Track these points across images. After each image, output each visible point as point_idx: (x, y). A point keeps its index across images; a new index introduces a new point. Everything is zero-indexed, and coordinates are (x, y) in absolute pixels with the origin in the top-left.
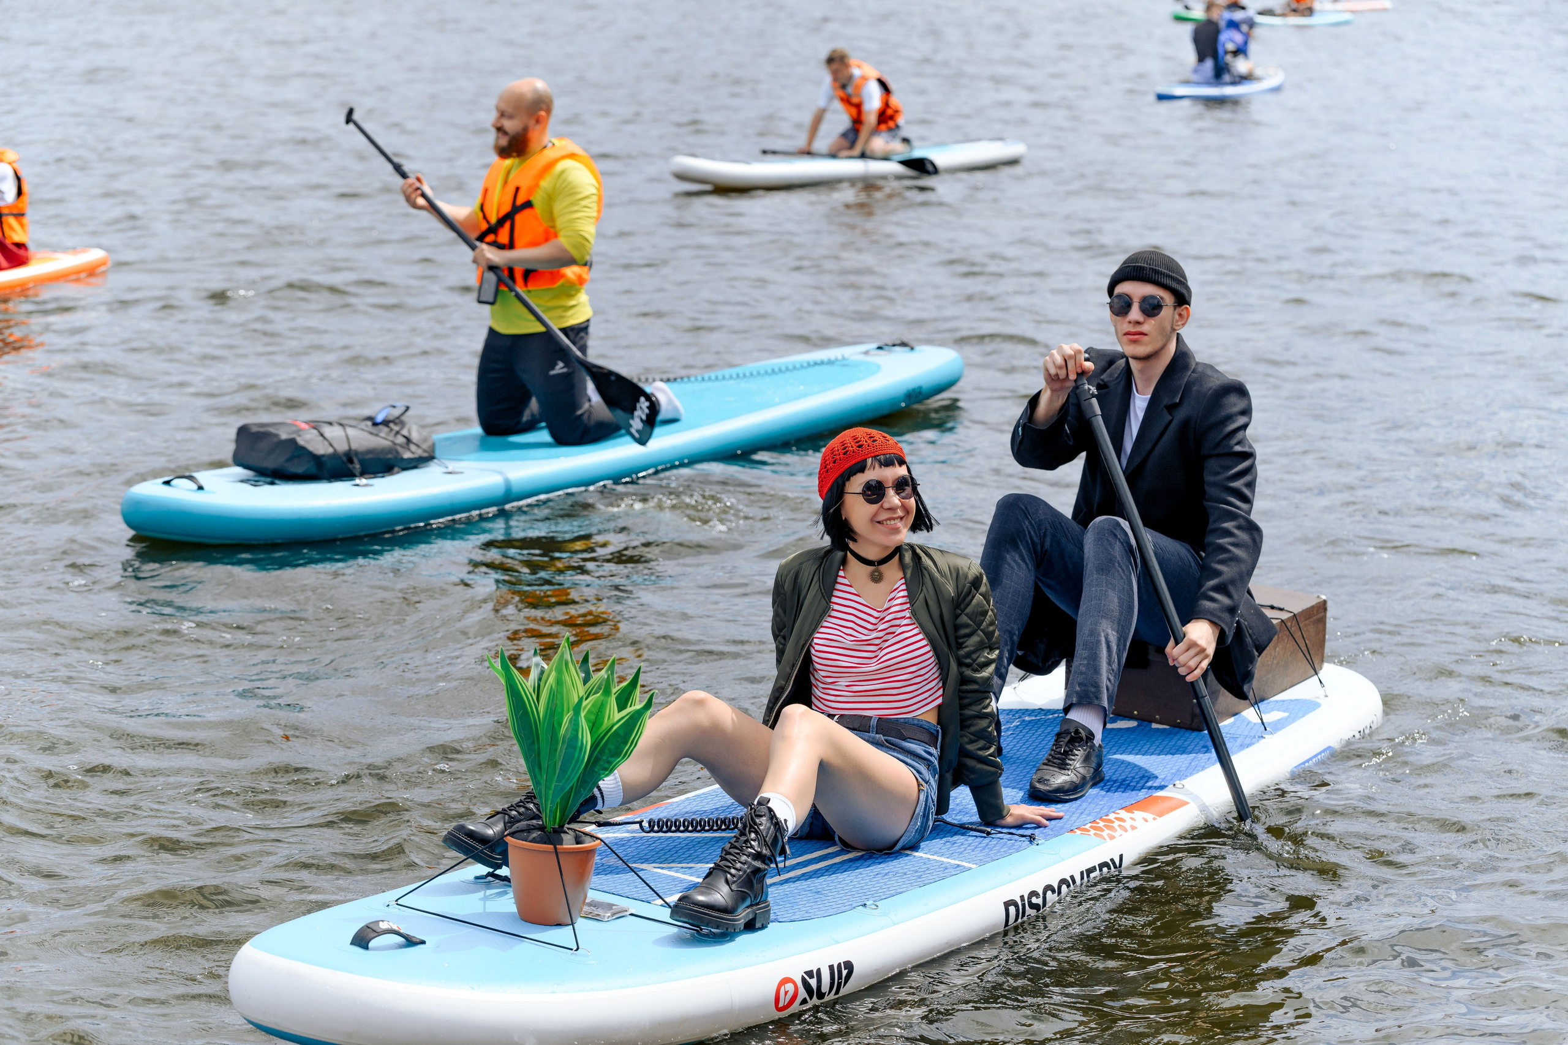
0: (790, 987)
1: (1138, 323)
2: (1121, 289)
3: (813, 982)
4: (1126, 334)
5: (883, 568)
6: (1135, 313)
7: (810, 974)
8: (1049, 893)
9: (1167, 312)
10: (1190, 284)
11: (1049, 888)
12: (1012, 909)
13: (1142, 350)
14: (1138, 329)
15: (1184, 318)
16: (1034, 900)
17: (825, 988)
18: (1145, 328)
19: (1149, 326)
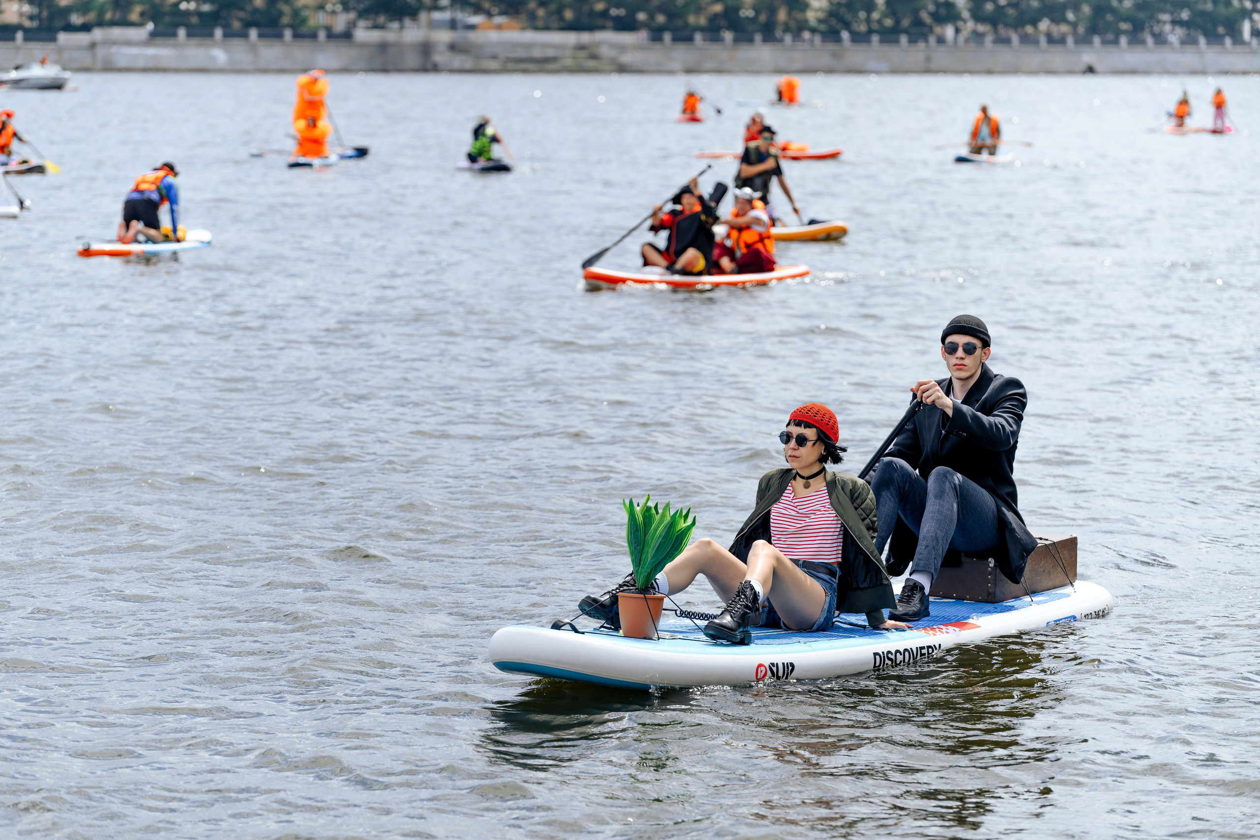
0: (763, 668)
1: (962, 359)
2: (949, 339)
3: (774, 669)
4: (955, 365)
5: (811, 481)
6: (960, 353)
7: (773, 664)
8: (898, 654)
9: (978, 351)
10: (990, 333)
11: (897, 651)
12: (878, 657)
13: (963, 374)
14: (962, 362)
15: (987, 355)
16: (890, 655)
17: (781, 674)
18: (966, 362)
19: (968, 361)
